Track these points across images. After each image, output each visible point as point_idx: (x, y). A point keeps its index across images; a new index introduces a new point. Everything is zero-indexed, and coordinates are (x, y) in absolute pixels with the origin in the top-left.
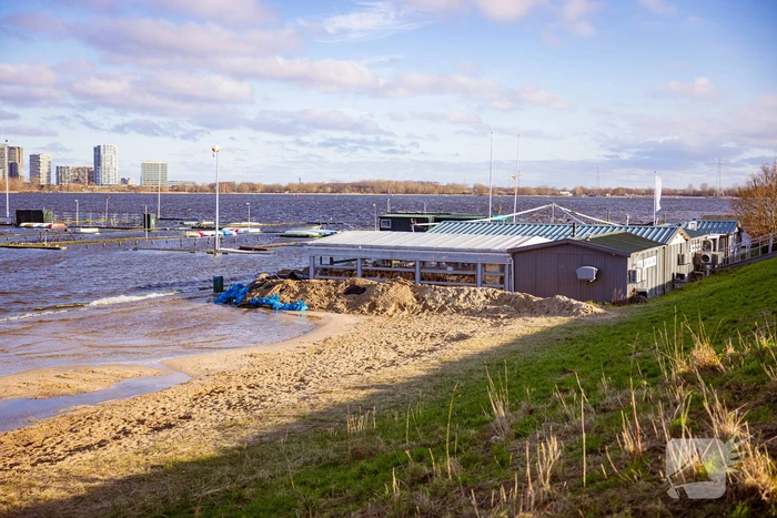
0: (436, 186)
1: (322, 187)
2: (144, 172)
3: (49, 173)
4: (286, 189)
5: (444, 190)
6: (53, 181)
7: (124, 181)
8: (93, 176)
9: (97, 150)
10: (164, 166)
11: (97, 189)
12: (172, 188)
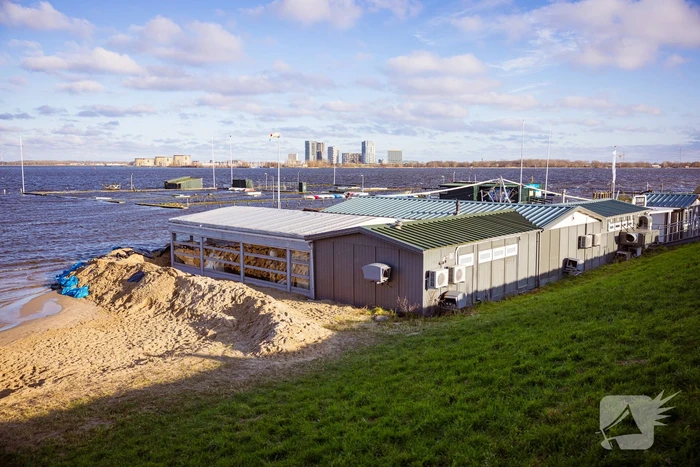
0: (566, 162)
1: (494, 164)
2: (389, 155)
3: (338, 157)
4: (471, 165)
5: (571, 165)
6: (340, 162)
7: (380, 161)
8: (361, 159)
9: (364, 143)
10: (400, 153)
11: (363, 166)
12: (405, 165)
